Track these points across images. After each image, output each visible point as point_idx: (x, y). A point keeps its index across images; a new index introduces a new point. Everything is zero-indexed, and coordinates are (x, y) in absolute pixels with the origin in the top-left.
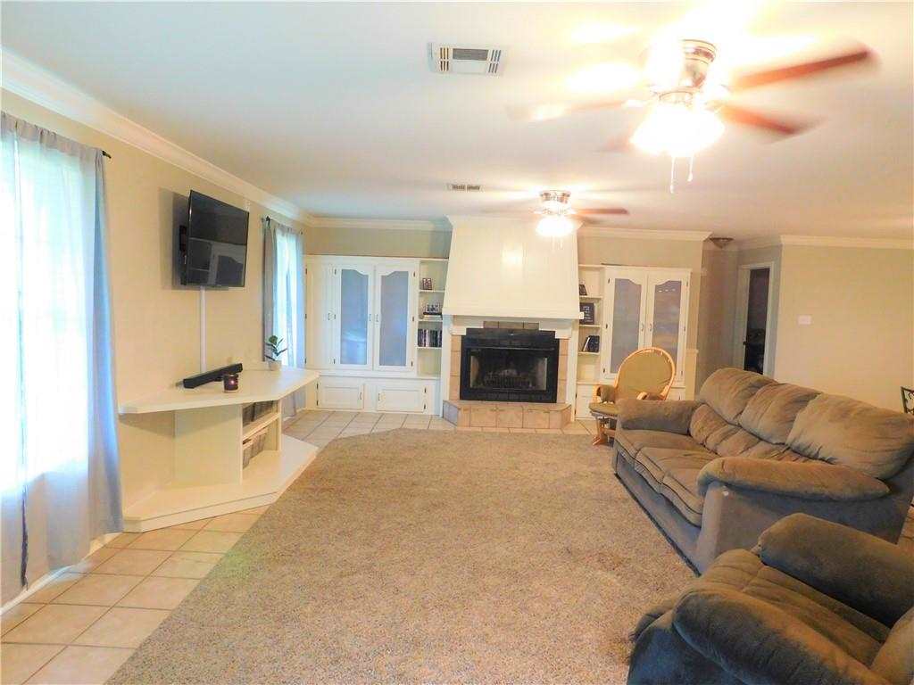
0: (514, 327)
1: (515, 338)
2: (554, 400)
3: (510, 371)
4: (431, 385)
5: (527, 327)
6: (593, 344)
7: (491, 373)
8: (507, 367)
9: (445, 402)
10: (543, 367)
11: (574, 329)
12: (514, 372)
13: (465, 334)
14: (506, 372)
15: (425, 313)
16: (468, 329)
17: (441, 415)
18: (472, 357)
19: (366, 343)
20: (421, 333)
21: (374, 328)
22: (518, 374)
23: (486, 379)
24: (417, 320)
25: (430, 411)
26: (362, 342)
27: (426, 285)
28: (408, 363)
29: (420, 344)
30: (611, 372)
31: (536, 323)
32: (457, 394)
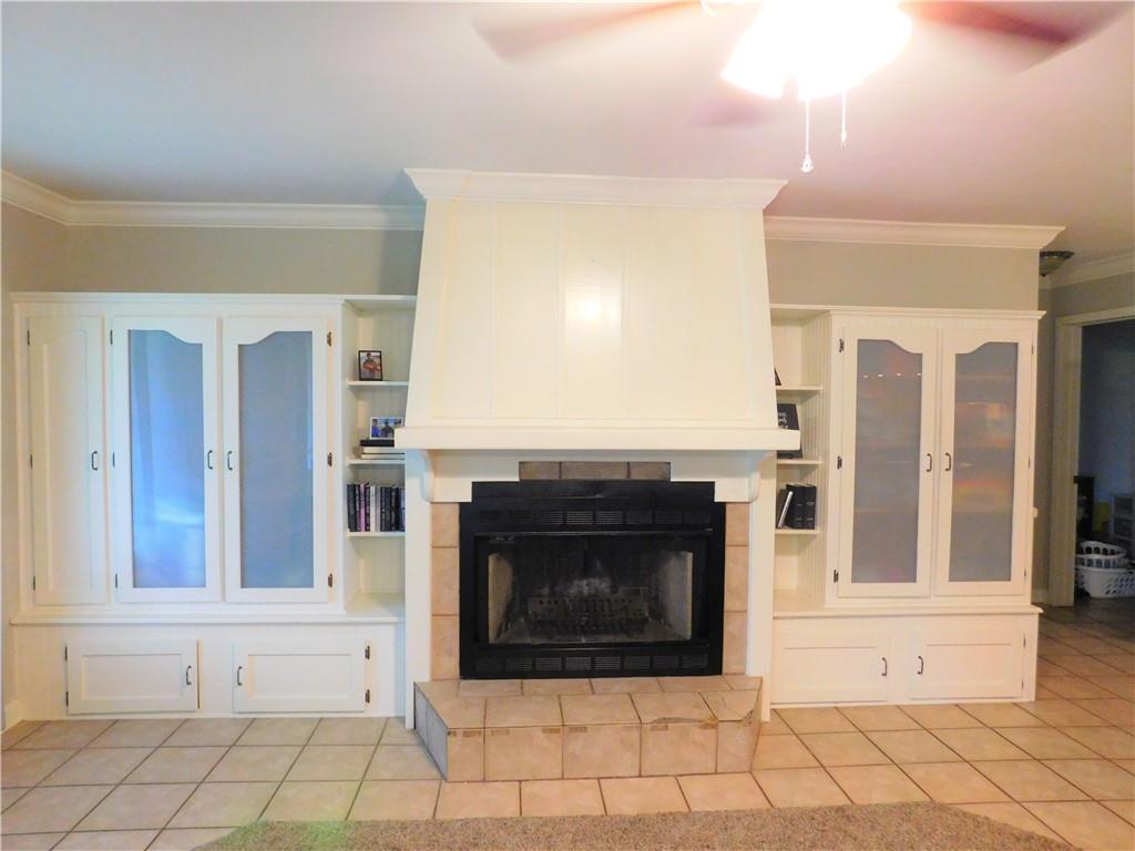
0: (605, 476)
1: (606, 505)
2: (714, 667)
3: (595, 582)
4: (383, 639)
5: (637, 475)
6: (799, 508)
7: (546, 591)
8: (586, 572)
9: (416, 687)
10: (679, 576)
11: (763, 476)
12: (600, 585)
13: (468, 498)
14: (584, 587)
15: (365, 443)
16: (476, 486)
17: (409, 724)
18: (491, 559)
19: (202, 527)
20: (355, 496)
21: (222, 489)
22: (614, 589)
23: (534, 607)
24: (343, 460)
25: (383, 707)
26: (192, 526)
27: (368, 369)
28: (320, 577)
29: (353, 525)
30: (854, 580)
31: (663, 461)
32: (452, 663)
